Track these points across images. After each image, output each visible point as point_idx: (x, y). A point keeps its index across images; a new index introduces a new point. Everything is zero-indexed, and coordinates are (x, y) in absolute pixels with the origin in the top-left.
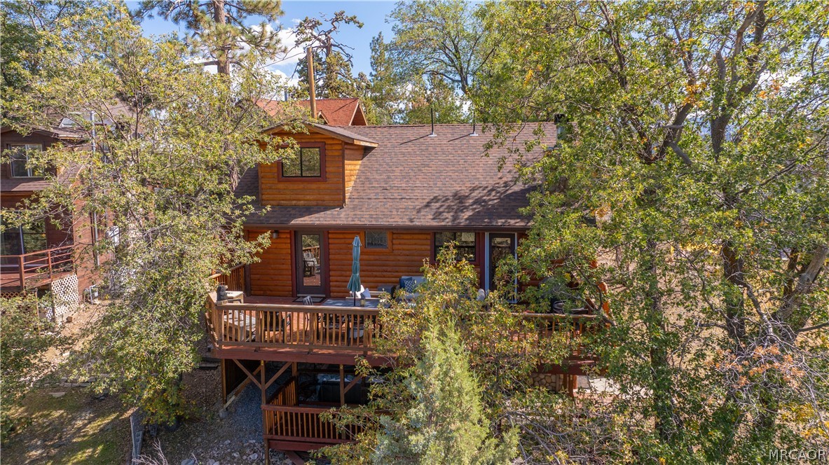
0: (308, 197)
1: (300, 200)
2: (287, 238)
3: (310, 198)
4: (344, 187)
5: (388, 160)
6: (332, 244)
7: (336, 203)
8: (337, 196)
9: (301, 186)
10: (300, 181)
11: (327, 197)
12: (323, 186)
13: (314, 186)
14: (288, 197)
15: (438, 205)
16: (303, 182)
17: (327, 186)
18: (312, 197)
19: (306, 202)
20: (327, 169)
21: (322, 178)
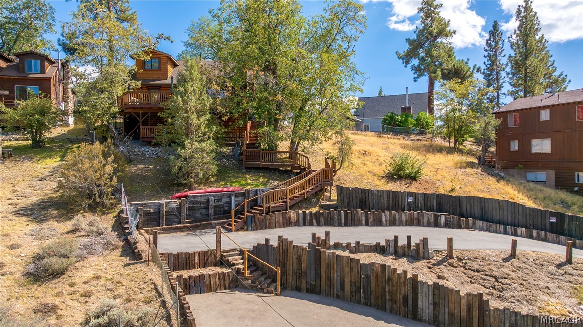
1: (151, 77)
2: (143, 89)
3: (155, 77)
4: (167, 73)
7: (164, 79)
8: (164, 77)
11: (161, 76)
12: (159, 72)
13: (156, 72)
14: (146, 76)
16: (152, 71)
17: (161, 72)
19: (153, 78)
20: (161, 67)
21: (159, 69)
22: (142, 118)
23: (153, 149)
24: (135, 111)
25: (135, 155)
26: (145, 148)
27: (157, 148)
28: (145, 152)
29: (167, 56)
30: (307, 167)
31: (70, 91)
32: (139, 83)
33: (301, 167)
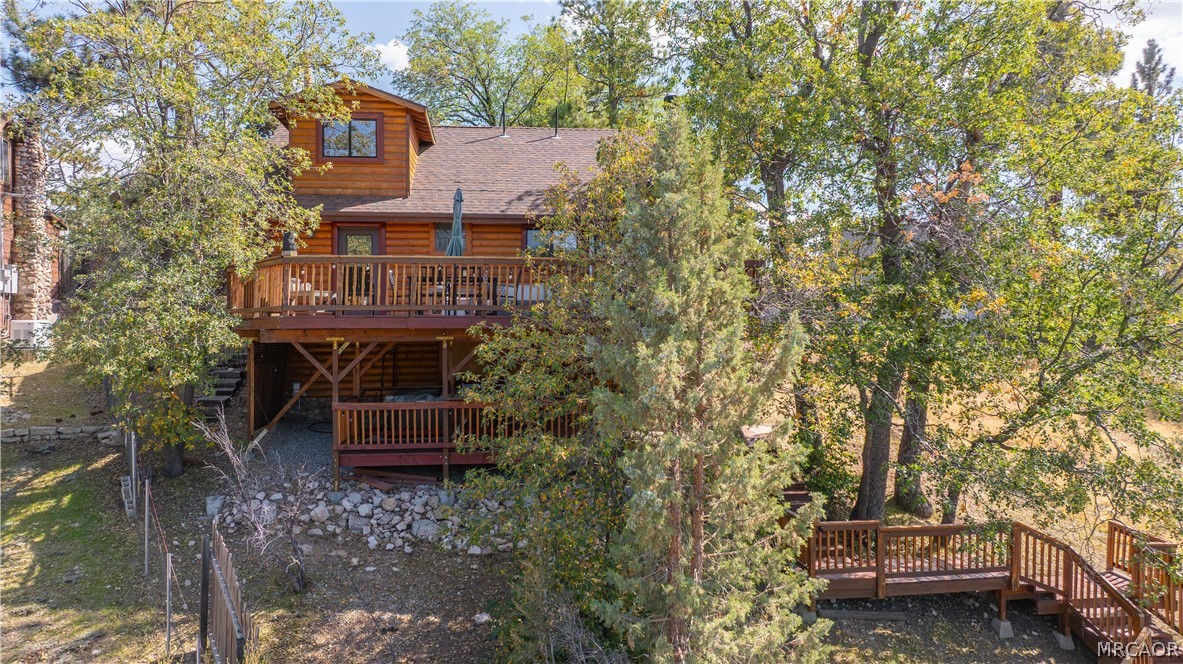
0: (358, 184)
1: (348, 188)
2: (326, 238)
3: (362, 185)
4: (408, 172)
5: (453, 156)
6: (390, 246)
7: (397, 193)
8: (400, 184)
9: (349, 169)
10: (348, 163)
11: (385, 185)
12: (379, 170)
13: (367, 170)
14: (330, 184)
15: (532, 198)
16: (352, 163)
17: (385, 170)
18: (363, 185)
19: (355, 191)
20: (386, 148)
21: (379, 159)
22: (341, 368)
23: (390, 503)
24: (311, 339)
25: (316, 540)
26: (356, 497)
27: (405, 496)
28: (359, 523)
29: (408, 110)
30: (1061, 588)
31: (40, 222)
32: (314, 215)
33: (1038, 589)
